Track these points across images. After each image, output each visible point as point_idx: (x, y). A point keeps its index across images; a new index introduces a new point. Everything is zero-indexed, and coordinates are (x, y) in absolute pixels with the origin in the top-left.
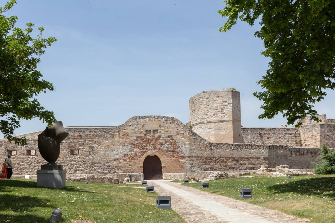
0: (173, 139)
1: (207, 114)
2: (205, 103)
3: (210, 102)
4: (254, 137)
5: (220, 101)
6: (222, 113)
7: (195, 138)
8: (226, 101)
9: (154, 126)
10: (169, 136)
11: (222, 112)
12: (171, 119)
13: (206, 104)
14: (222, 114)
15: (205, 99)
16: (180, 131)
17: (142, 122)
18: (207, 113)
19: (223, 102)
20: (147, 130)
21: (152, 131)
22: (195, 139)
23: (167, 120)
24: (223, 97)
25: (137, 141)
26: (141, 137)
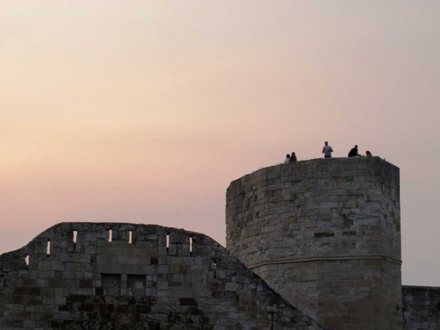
0: (196, 312)
1: (295, 232)
2: (288, 197)
3: (307, 195)
4: (425, 319)
5: (340, 192)
6: (344, 233)
7: (275, 309)
8: (360, 192)
9: (134, 261)
10: (183, 301)
11: (346, 230)
12: (195, 238)
13: (291, 201)
14: (345, 237)
15: (287, 185)
16: (224, 285)
17: (90, 245)
18: (292, 230)
19: (350, 195)
20: (105, 276)
21: (124, 278)
22: (274, 315)
23: (180, 244)
24: (350, 179)
25: (68, 313)
26: (83, 298)
